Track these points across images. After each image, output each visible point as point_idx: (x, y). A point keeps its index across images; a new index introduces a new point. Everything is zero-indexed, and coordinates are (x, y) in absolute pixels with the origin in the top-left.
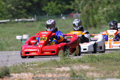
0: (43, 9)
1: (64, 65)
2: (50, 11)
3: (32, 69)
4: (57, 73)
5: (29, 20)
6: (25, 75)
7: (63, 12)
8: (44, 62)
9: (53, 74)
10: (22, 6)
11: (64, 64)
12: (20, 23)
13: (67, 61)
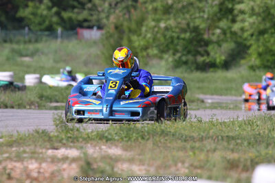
1: (64, 144)
4: (49, 160)
8: (20, 135)
9: (40, 164)
11: (64, 141)
13: (72, 136)
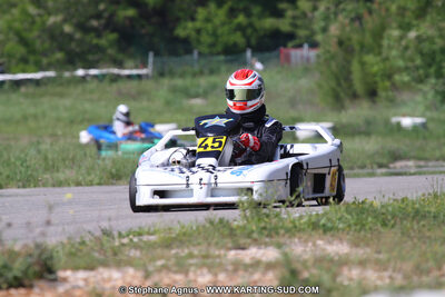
0: (180, 32)
1: (255, 240)
2: (206, 39)
3: (138, 253)
4: (230, 268)
5: (126, 72)
6: (114, 277)
7: (253, 41)
8: (183, 227)
10: (103, 21)
11: (255, 235)
12: (93, 85)
13: (268, 226)
